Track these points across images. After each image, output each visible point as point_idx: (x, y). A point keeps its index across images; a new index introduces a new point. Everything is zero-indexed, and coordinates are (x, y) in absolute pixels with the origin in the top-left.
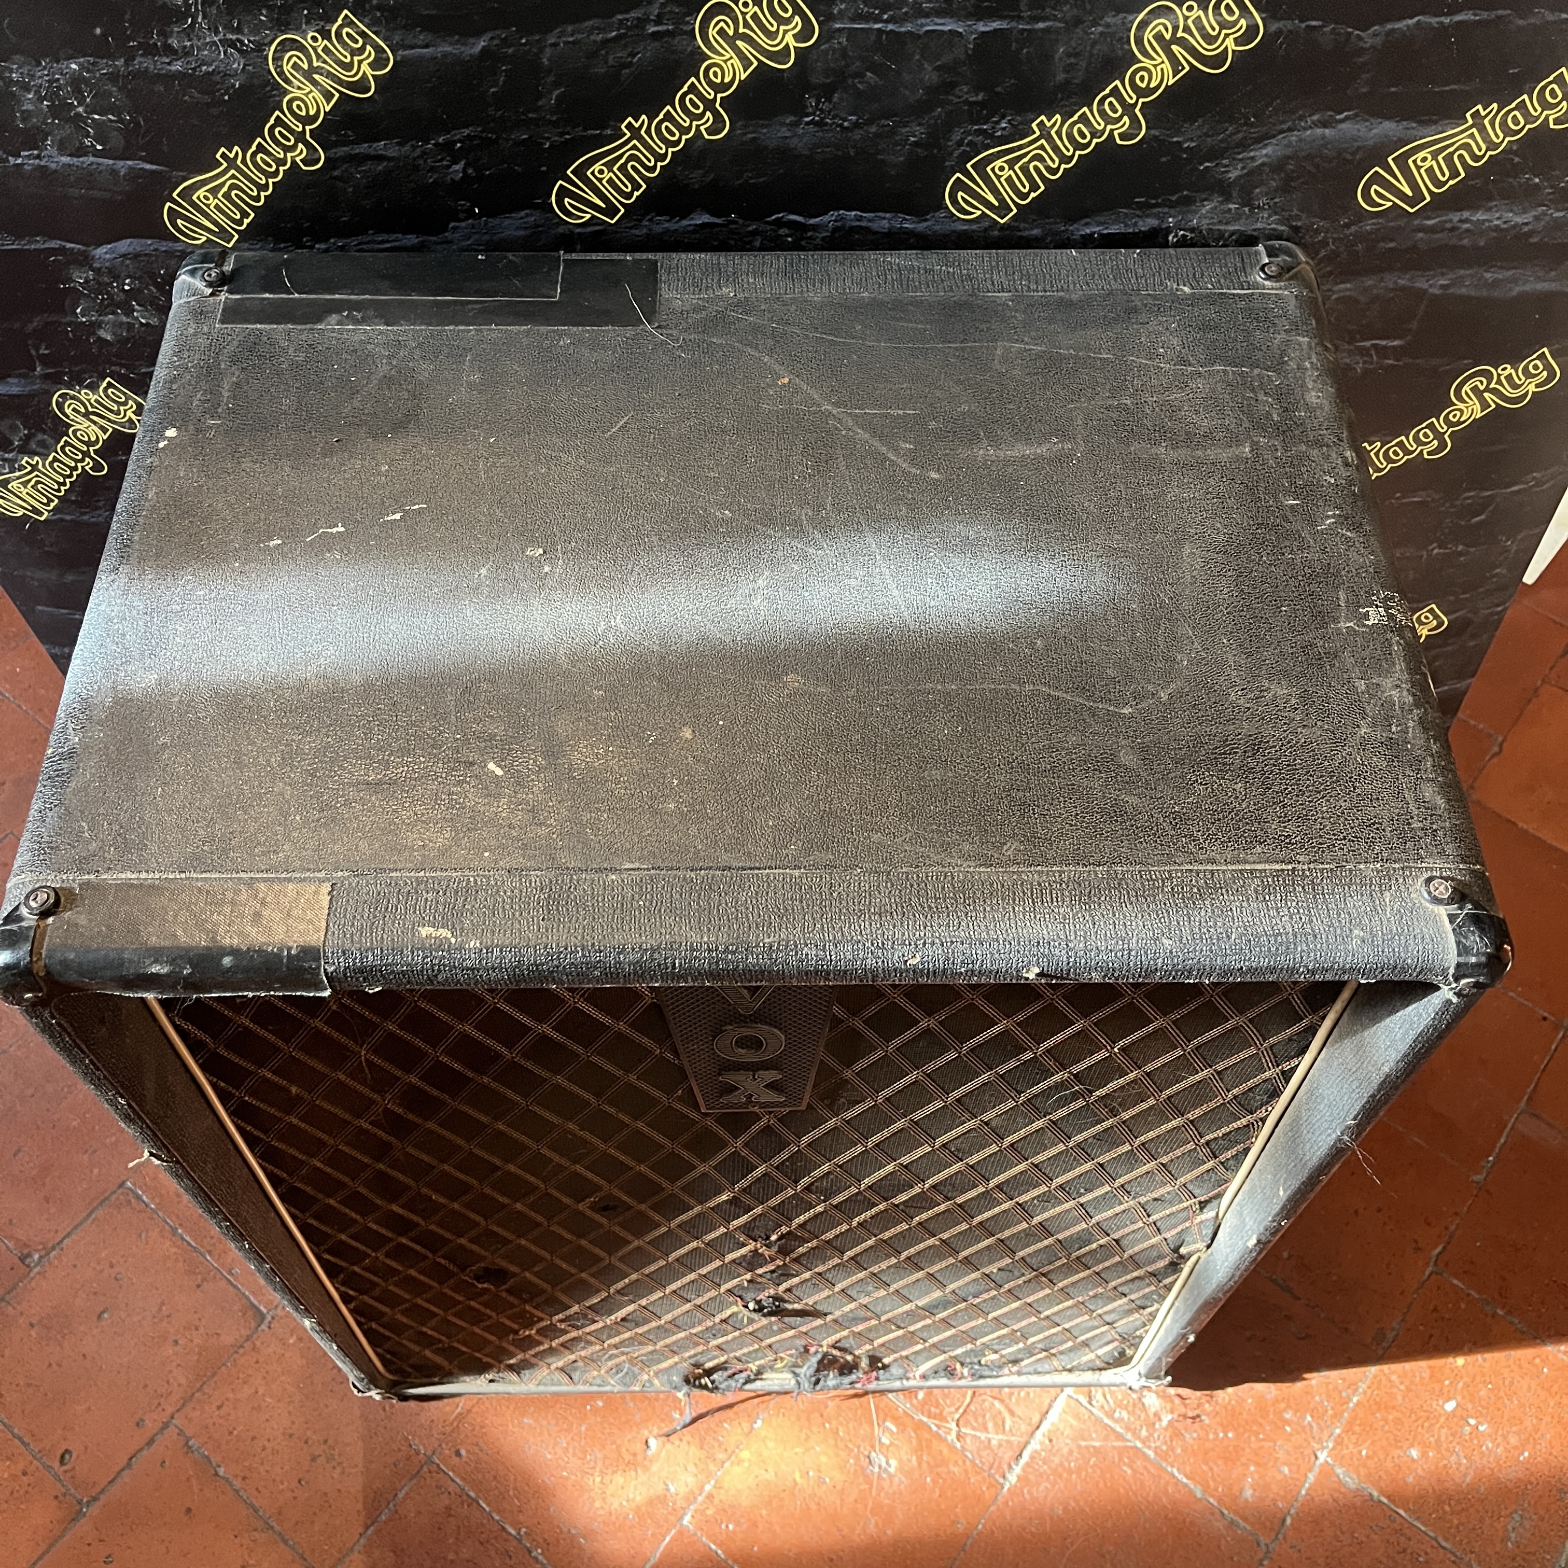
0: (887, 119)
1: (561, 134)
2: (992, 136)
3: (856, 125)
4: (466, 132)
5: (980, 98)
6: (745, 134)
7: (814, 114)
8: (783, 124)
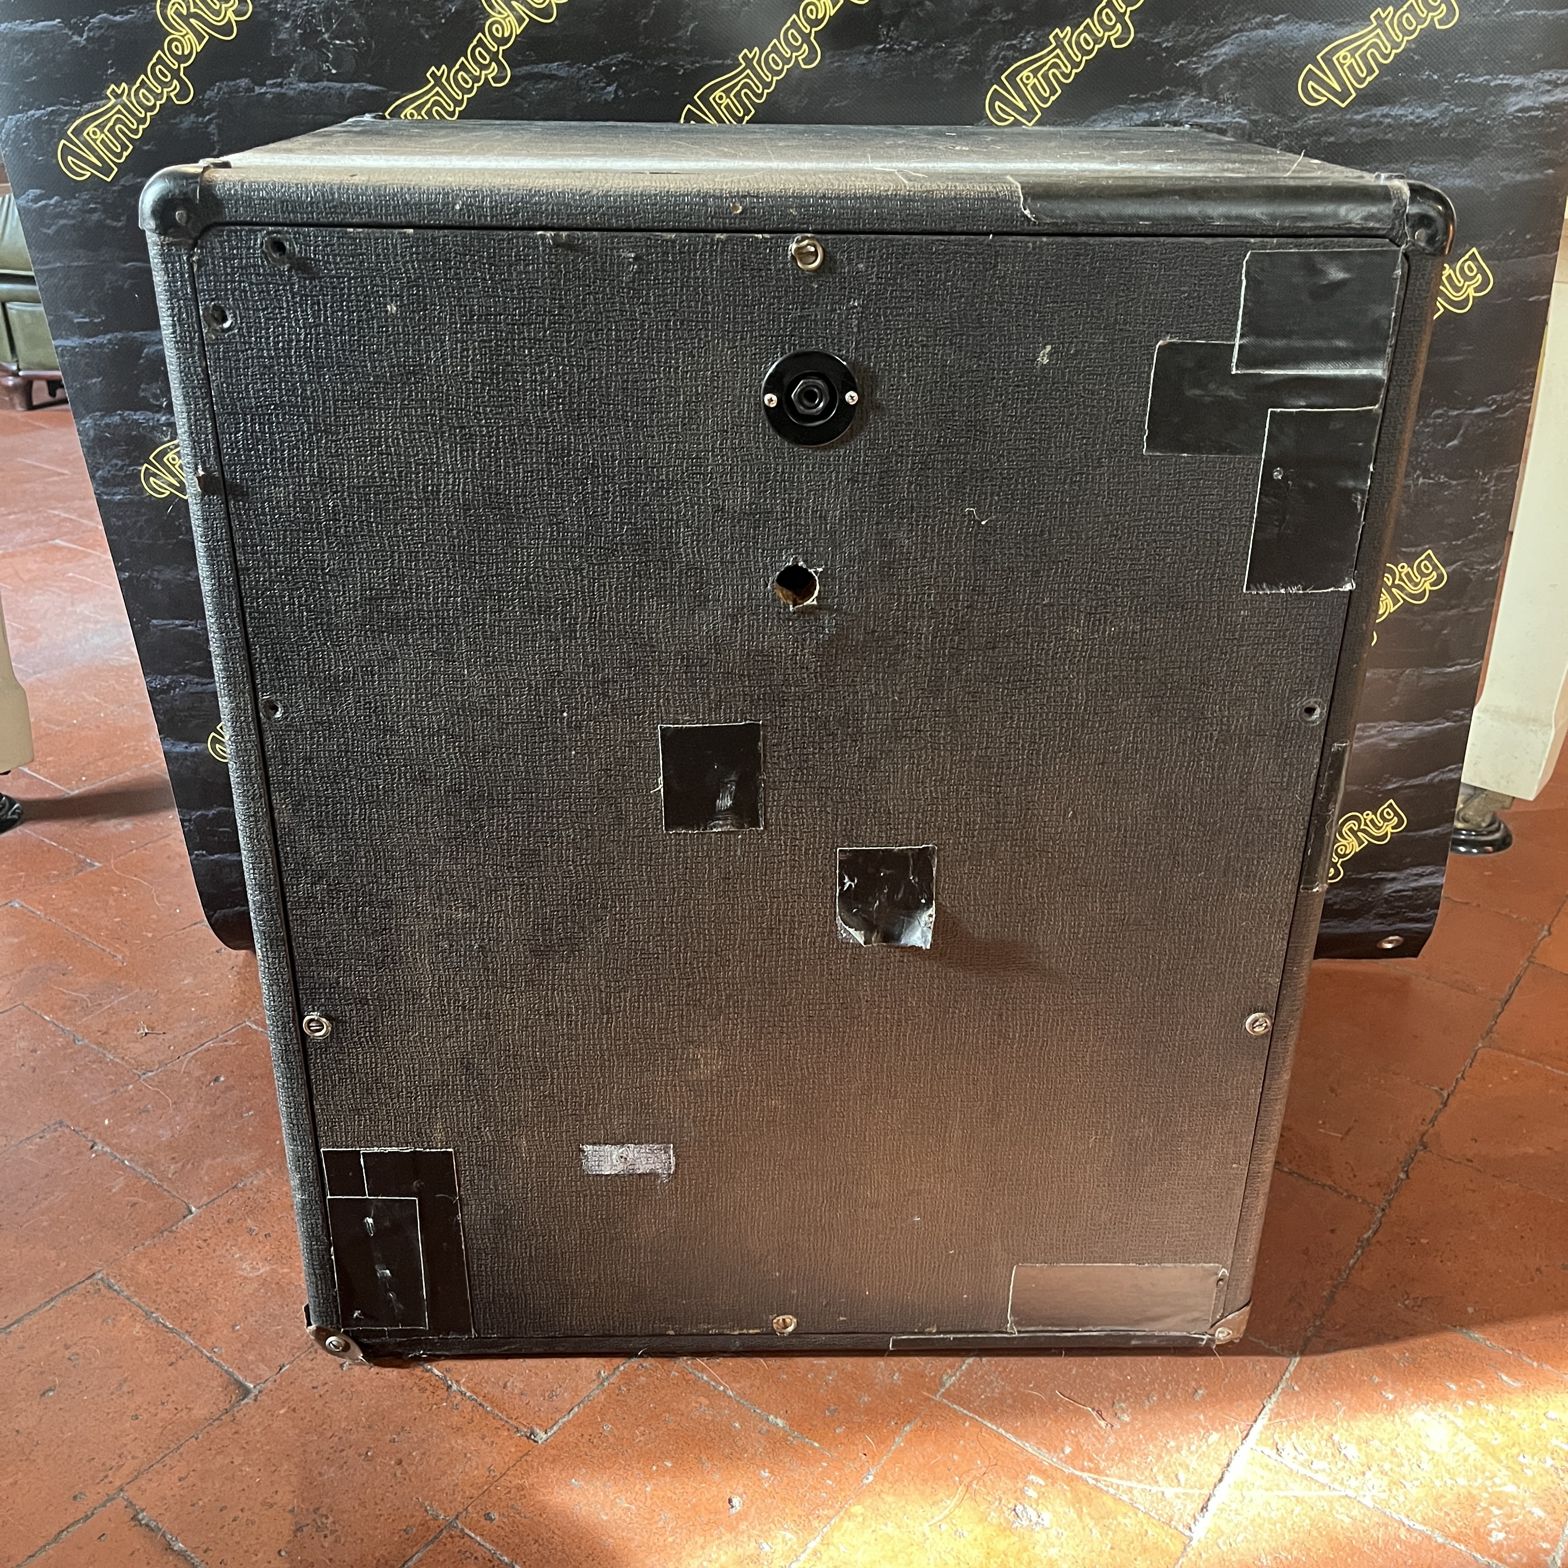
0: (940, 41)
1: (693, 63)
2: (1020, 50)
3: (917, 48)
4: (621, 56)
5: (1010, 17)
6: (832, 63)
7: (885, 42)
8: (860, 53)
